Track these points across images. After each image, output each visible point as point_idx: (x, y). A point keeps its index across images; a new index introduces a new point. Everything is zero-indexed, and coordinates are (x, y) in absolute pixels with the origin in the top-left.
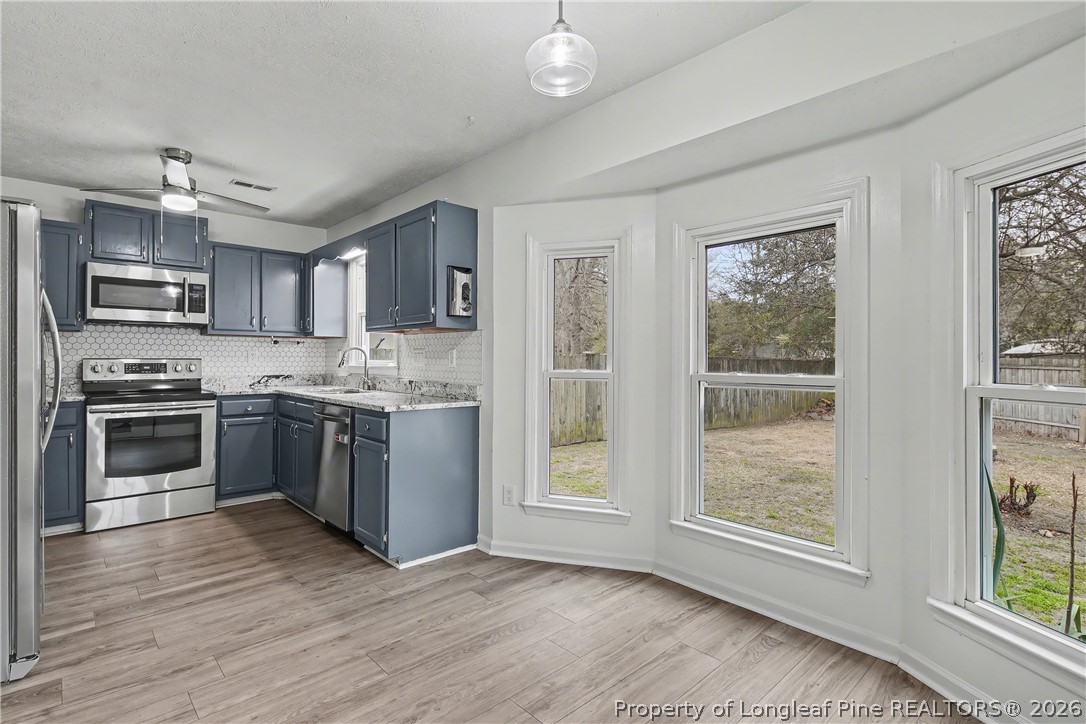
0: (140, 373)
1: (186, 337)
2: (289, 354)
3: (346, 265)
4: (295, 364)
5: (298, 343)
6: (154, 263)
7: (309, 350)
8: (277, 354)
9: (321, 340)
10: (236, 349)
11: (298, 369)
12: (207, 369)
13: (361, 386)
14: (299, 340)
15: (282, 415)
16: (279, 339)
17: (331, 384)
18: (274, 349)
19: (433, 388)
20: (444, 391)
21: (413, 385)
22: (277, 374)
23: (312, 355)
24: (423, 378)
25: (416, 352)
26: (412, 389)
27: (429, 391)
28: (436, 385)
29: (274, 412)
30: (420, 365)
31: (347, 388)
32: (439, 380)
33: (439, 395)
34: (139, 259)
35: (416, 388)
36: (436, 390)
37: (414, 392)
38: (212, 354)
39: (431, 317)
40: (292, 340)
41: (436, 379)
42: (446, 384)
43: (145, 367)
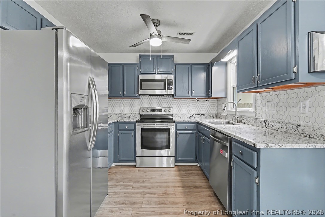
0: (155, 112)
1: (168, 99)
2: (203, 105)
3: (226, 64)
4: (205, 109)
5: (206, 101)
6: (157, 74)
7: (211, 104)
8: (198, 105)
9: (215, 100)
10: (184, 103)
11: (206, 111)
12: (175, 111)
13: (234, 120)
14: (207, 99)
15: (199, 132)
16: (199, 99)
17: (219, 118)
18: (197, 103)
19: (285, 127)
20: (296, 130)
21: (267, 123)
22: (199, 113)
23: (212, 105)
24: (276, 120)
25: (269, 103)
26: (266, 125)
27: (281, 128)
28: (288, 125)
29: (196, 130)
30: (272, 111)
31: (227, 121)
32: (290, 121)
33: (291, 132)
34: (153, 72)
35: (270, 126)
36: (287, 128)
37: (268, 128)
38: (176, 105)
39: (293, 74)
40: (204, 99)
41: (287, 121)
42: (298, 125)
43: (156, 110)
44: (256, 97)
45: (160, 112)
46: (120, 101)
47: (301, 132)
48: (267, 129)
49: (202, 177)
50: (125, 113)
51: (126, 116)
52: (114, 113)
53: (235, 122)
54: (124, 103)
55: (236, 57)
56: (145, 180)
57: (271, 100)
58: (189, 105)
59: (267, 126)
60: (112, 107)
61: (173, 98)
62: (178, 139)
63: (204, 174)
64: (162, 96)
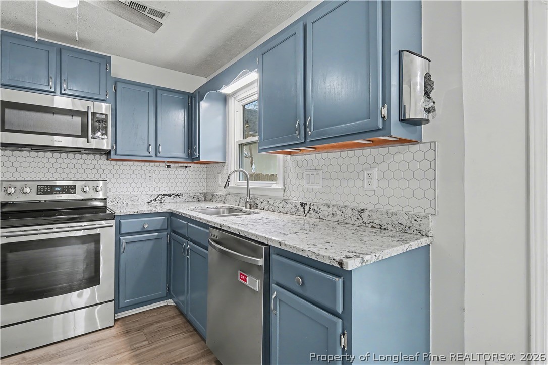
0: (52, 193)
1: (94, 162)
2: (179, 177)
3: (225, 99)
4: (183, 184)
5: (186, 167)
6: (61, 93)
7: (194, 173)
8: (169, 177)
9: (203, 165)
10: (136, 172)
11: (185, 188)
12: (113, 190)
13: (243, 205)
15: (175, 232)
16: (170, 164)
17: (211, 200)
18: (167, 172)
19: (339, 213)
20: (359, 217)
21: (307, 208)
22: (170, 192)
23: (196, 177)
24: (321, 201)
25: (309, 173)
26: (304, 211)
27: (332, 216)
28: (344, 210)
29: (167, 229)
30: (316, 187)
31: (228, 205)
32: (346, 204)
33: (349, 221)
34: (48, 89)
35: (312, 211)
36: (343, 215)
37: (308, 215)
38: (116, 176)
39: (381, 120)
40: (182, 165)
41: (340, 203)
42: (362, 210)
43: (56, 189)
44: (284, 161)
45: (70, 193)
47: (366, 220)
48: (308, 219)
49: (185, 329)
53: (246, 208)
55: (256, 84)
57: (313, 168)
58: (148, 175)
59: (306, 212)
61: (108, 160)
62: (123, 256)
63: (189, 322)
64: (75, 152)
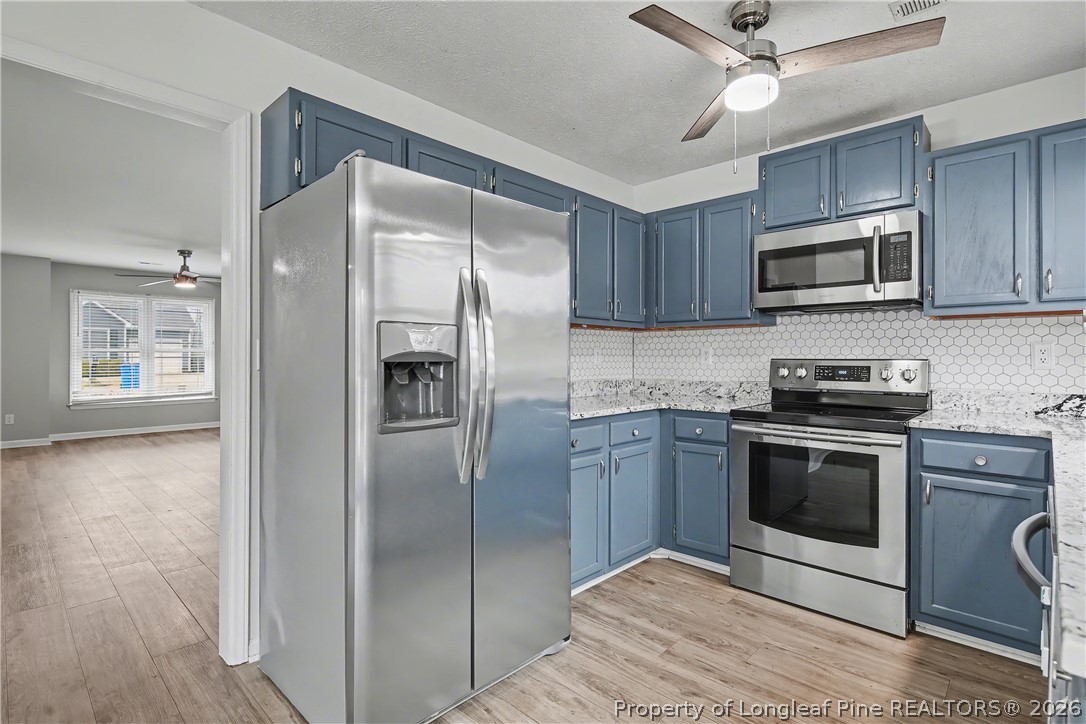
0: (834, 379)
6: (837, 216)
34: (818, 215)
43: (841, 372)
45: (861, 380)
46: (704, 339)
50: (719, 380)
51: (722, 391)
52: (682, 378)
54: (715, 345)
56: (733, 642)
58: (1038, 348)
60: (679, 359)
61: (926, 318)
62: (927, 512)
